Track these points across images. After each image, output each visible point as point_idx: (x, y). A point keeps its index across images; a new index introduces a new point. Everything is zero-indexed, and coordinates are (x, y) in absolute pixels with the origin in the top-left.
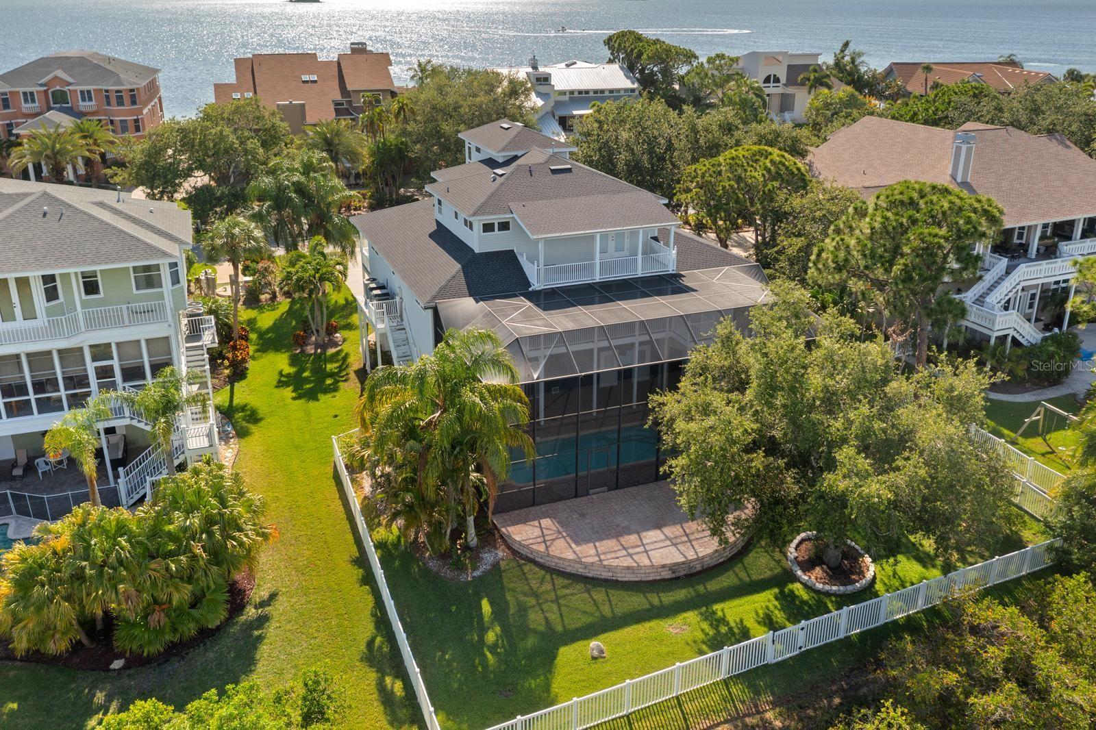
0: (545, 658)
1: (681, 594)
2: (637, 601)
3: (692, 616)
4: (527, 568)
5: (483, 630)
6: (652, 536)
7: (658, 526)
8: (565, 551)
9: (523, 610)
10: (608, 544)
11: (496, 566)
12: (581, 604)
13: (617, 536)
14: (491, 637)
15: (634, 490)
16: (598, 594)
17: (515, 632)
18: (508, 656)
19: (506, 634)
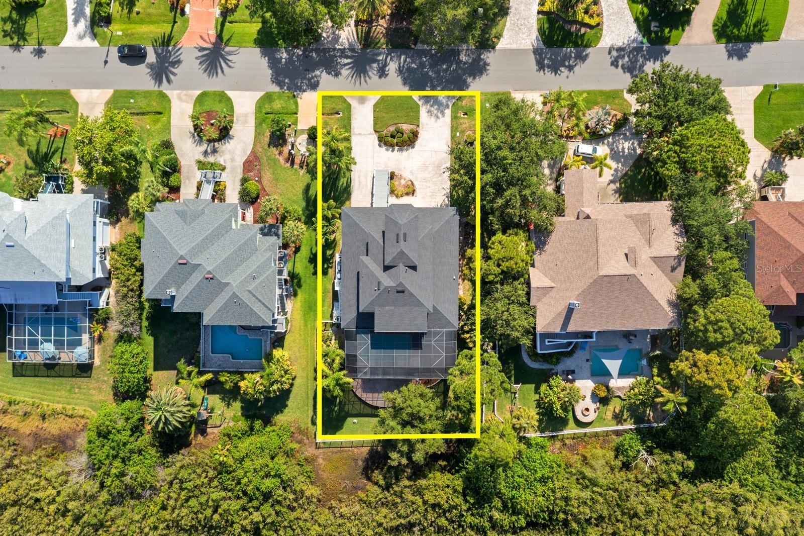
0: (343, 420)
2: (367, 411)
6: (381, 395)
8: (360, 393)
9: (345, 404)
13: (374, 392)
14: (336, 409)
16: (362, 406)
17: (341, 409)
18: (337, 415)
19: (339, 410)
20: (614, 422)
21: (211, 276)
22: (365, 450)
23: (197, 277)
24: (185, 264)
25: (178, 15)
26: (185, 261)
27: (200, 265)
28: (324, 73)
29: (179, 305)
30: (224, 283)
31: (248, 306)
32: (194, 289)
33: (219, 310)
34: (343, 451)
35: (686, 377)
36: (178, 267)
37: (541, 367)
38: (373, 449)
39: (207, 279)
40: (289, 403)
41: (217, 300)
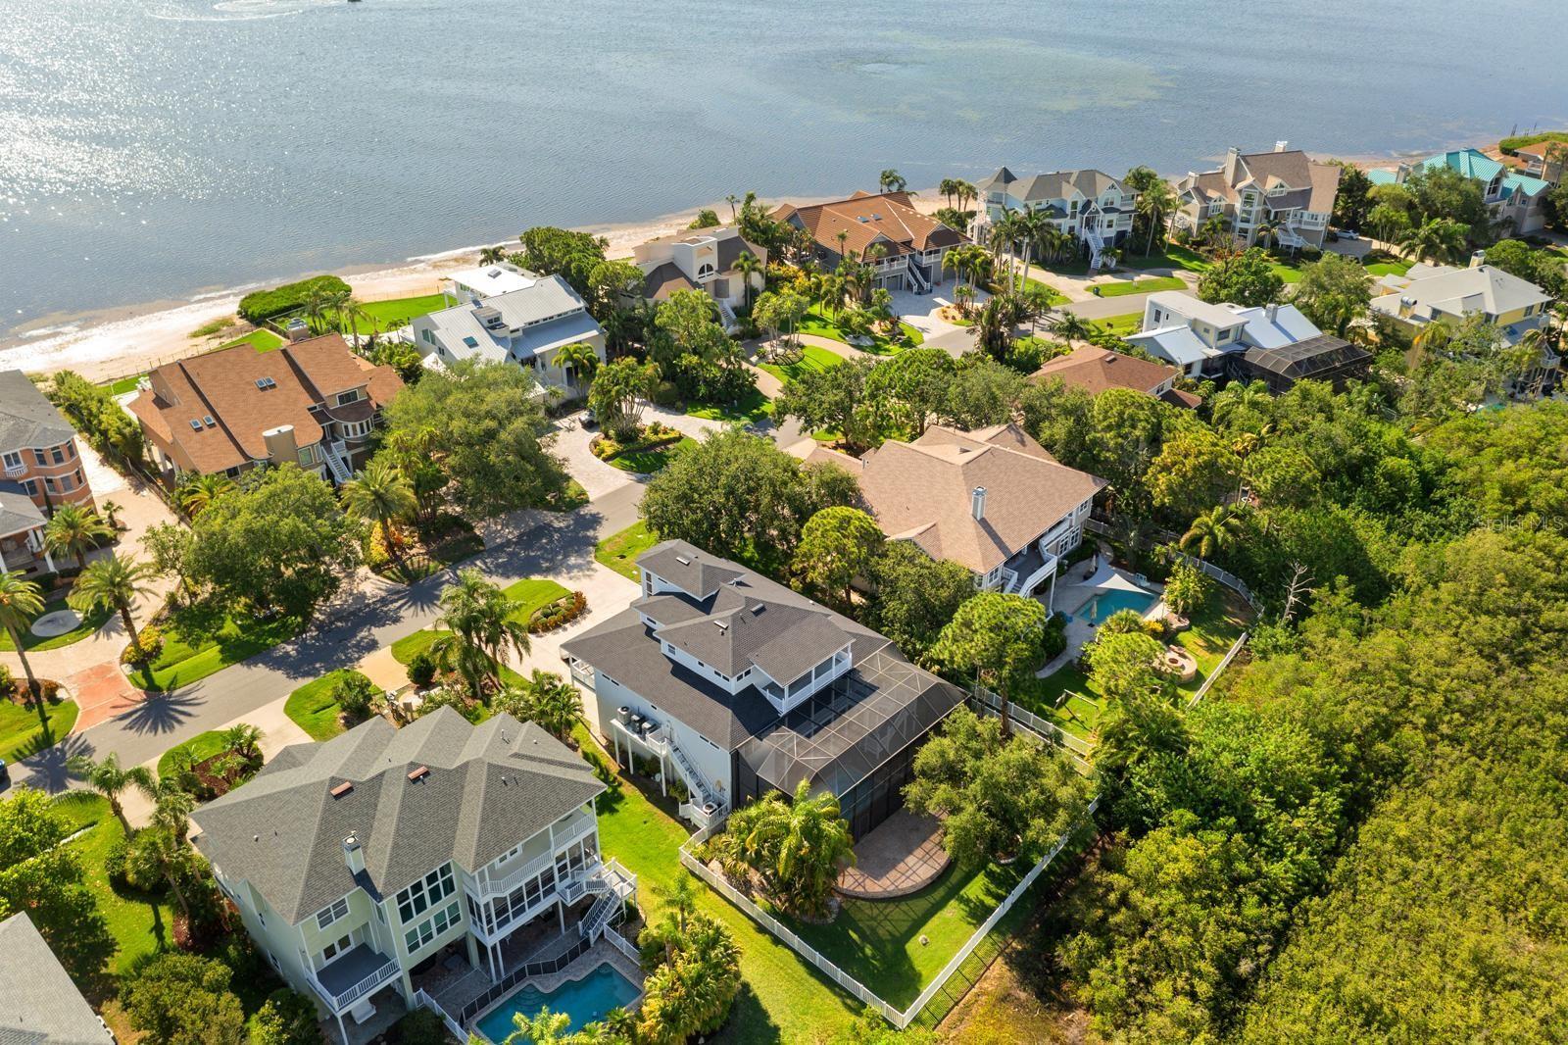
0: (902, 955)
1: (941, 892)
2: (922, 905)
3: (953, 903)
4: (859, 903)
5: (862, 950)
6: (911, 860)
7: (910, 852)
8: (875, 887)
9: (873, 930)
10: (893, 874)
11: (840, 907)
12: (899, 915)
13: (894, 867)
14: (868, 951)
15: (879, 828)
16: (904, 907)
17: (878, 944)
18: (884, 959)
19: (874, 947)
20: (1218, 656)
21: (421, 770)
22: (999, 968)
23: (391, 801)
24: (349, 790)
25: (46, 703)
26: (346, 786)
27: (382, 775)
28: (374, 630)
29: (388, 874)
30: (456, 769)
31: (534, 774)
32: (400, 819)
33: (483, 820)
34: (968, 1006)
35: (1181, 486)
36: (338, 805)
37: (1056, 669)
38: (1009, 956)
39: (416, 780)
40: (775, 1019)
41: (465, 809)
